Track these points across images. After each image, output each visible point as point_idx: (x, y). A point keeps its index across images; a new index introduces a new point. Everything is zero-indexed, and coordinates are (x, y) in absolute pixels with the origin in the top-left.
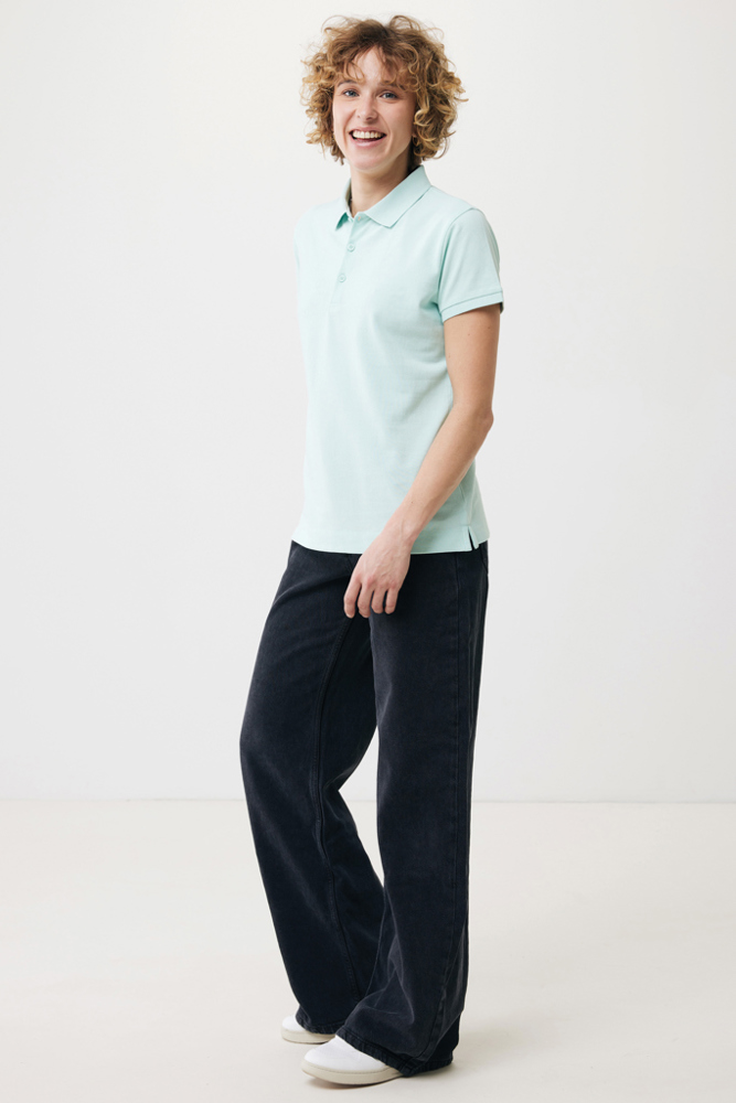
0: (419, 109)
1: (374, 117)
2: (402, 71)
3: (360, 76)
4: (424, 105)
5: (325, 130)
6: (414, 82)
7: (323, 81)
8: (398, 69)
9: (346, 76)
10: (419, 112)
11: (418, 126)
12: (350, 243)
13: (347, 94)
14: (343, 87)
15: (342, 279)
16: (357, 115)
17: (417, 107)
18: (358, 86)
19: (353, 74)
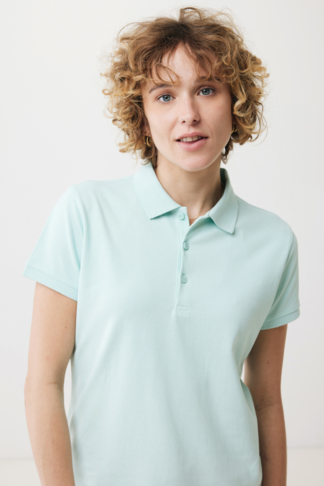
0: (237, 100)
1: (197, 120)
2: (216, 64)
3: (174, 79)
4: (240, 93)
5: (139, 139)
6: (228, 72)
7: (131, 92)
8: (211, 63)
9: (158, 81)
10: (238, 103)
11: (239, 118)
12: (186, 241)
13: (162, 99)
14: (156, 92)
15: (183, 281)
16: (181, 120)
17: (234, 99)
18: (173, 89)
19: (166, 78)
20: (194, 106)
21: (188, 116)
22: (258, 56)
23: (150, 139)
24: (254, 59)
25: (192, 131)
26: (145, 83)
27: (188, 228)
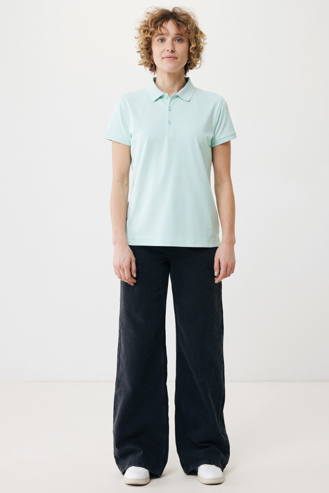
4: (193, 44)
6: (190, 33)
8: (182, 28)
10: (192, 47)
11: (191, 53)
12: (169, 107)
13: (160, 41)
14: (158, 38)
15: (170, 123)
16: (167, 50)
17: (190, 45)
18: (165, 36)
19: (163, 31)
20: (173, 45)
21: (170, 48)
22: (204, 32)
23: (153, 61)
24: (201, 33)
25: (171, 54)
26: (154, 33)
27: (169, 99)
